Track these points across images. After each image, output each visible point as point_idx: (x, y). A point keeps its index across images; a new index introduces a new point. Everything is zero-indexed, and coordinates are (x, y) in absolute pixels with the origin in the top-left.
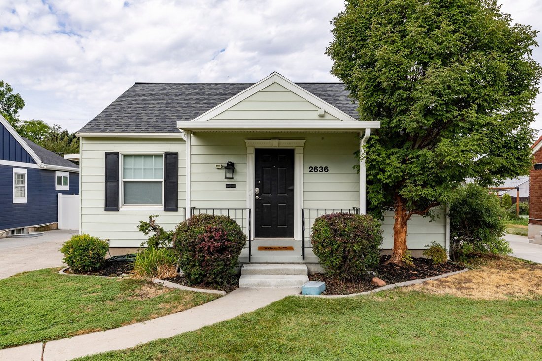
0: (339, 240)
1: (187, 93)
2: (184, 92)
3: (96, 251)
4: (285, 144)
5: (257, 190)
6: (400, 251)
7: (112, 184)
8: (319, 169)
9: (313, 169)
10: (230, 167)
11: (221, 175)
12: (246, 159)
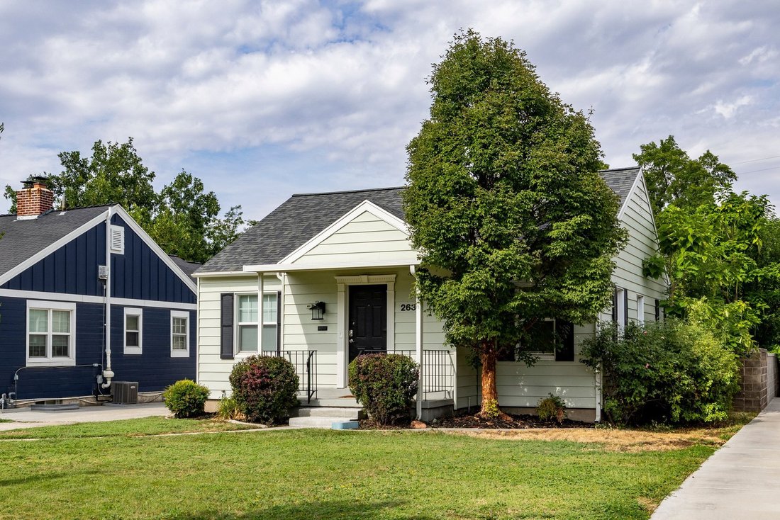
4: (375, 280)
5: (351, 332)
7: (227, 328)
8: (411, 307)
9: (406, 308)
12: (336, 297)
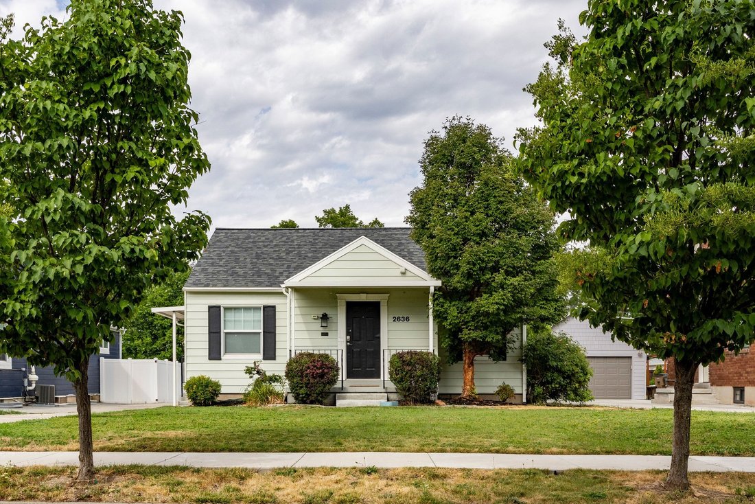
0: (408, 368)
1: (275, 242)
2: (272, 241)
3: (214, 388)
4: (372, 298)
5: (349, 337)
6: (468, 387)
7: (214, 334)
8: (401, 319)
9: (397, 319)
10: (325, 318)
11: (317, 325)
12: (336, 310)
